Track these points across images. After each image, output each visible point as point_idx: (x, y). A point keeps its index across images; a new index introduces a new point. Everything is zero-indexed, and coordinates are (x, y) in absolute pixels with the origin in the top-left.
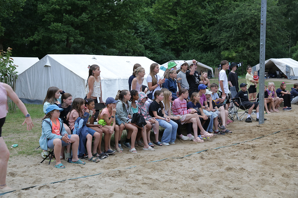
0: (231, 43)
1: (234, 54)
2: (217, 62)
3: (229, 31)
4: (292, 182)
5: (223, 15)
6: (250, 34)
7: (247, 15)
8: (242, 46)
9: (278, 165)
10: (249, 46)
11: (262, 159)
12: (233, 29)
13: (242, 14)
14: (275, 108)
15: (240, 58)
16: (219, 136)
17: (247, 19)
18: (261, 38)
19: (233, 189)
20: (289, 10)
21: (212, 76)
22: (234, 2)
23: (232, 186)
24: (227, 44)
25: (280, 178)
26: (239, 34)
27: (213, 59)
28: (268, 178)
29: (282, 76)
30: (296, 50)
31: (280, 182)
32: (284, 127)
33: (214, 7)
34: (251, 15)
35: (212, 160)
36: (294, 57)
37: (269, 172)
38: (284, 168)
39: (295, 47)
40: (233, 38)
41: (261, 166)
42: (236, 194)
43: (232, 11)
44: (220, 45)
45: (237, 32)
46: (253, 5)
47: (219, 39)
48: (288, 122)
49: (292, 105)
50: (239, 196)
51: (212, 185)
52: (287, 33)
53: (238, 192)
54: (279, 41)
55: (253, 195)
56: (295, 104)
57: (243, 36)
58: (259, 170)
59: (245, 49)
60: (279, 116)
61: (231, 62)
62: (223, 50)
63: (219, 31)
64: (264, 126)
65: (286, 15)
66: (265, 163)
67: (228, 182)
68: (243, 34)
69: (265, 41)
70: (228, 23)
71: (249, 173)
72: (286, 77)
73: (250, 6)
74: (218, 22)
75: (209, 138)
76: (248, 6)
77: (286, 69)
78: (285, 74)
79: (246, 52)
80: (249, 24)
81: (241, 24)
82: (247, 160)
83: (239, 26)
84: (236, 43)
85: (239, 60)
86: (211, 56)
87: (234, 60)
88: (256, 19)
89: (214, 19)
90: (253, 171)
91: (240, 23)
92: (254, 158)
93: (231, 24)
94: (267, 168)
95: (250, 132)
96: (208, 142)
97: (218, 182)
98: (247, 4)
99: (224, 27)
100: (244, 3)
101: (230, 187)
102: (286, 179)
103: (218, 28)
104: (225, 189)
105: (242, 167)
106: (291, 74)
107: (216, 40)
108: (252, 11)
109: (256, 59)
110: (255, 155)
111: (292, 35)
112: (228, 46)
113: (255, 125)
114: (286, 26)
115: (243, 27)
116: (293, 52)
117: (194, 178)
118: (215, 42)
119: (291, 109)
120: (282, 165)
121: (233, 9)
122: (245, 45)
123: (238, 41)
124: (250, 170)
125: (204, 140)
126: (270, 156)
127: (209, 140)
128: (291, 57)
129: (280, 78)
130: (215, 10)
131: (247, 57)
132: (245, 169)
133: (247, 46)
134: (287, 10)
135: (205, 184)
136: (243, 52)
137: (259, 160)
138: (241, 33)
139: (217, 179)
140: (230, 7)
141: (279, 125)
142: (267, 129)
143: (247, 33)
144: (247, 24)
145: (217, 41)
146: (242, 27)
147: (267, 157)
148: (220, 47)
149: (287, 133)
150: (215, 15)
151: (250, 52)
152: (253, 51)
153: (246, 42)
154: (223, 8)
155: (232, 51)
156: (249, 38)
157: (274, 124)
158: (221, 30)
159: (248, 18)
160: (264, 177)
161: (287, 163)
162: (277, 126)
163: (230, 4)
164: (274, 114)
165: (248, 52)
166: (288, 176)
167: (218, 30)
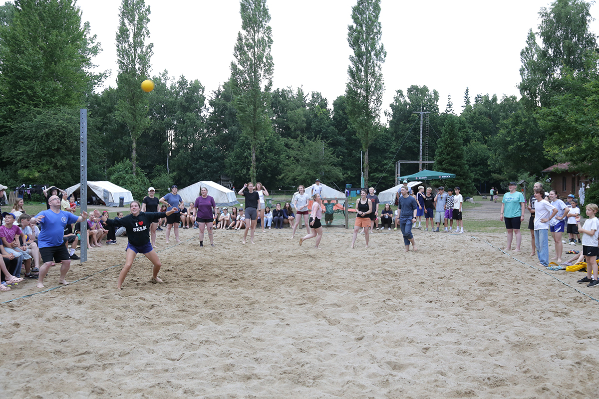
0: (31, 159)
1: (37, 175)
2: (12, 184)
3: (29, 144)
4: (127, 324)
5: (19, 123)
6: (58, 150)
7: (52, 125)
8: (47, 164)
9: (109, 308)
10: (56, 164)
11: (90, 303)
12: (34, 142)
13: (46, 124)
14: (98, 242)
15: (45, 179)
16: (30, 280)
17: (53, 131)
18: (82, 159)
19: (60, 341)
20: (104, 124)
21: (5, 203)
22: (35, 107)
23: (58, 338)
24: (26, 161)
25: (113, 321)
26: (43, 149)
27: (7, 179)
28: (100, 324)
29: (100, 202)
30: (115, 172)
31: (114, 326)
32: (110, 264)
33: (6, 111)
34: (58, 126)
35: (27, 311)
36: (113, 180)
37: (100, 317)
38: (117, 310)
39: (113, 168)
40: (34, 154)
41: (90, 311)
42: (65, 346)
43: (32, 119)
44: (16, 162)
45: (40, 146)
46: (60, 114)
47: (14, 154)
48: (115, 258)
49: (116, 238)
50: (68, 348)
51: (32, 341)
52: (103, 151)
53: (66, 344)
54: (94, 160)
55: (85, 344)
56: (120, 236)
57: (47, 151)
58: (88, 316)
59: (51, 168)
60: (103, 251)
61: (32, 183)
62: (21, 169)
63: (13, 143)
64: (88, 264)
65: (100, 129)
66: (94, 307)
67: (53, 334)
68: (49, 149)
69: (86, 163)
70: (27, 134)
71: (78, 321)
72: (104, 204)
73: (56, 114)
74: (13, 132)
75: (17, 284)
76: (53, 114)
77: (104, 194)
78: (103, 200)
79: (53, 172)
80: (55, 137)
81: (44, 136)
82: (73, 306)
83: (42, 139)
84: (39, 160)
85: (43, 182)
86: (3, 176)
87: (36, 181)
88: (65, 132)
89: (7, 127)
90: (81, 318)
91: (43, 134)
92: (80, 303)
93: (31, 135)
94: (97, 313)
95: (71, 272)
96: (16, 289)
97: (40, 337)
98: (52, 112)
99: (22, 138)
100: (47, 111)
101: (55, 339)
102: (120, 321)
103: (12, 139)
104: (50, 343)
105: (67, 315)
106: (109, 200)
107: (10, 154)
108: (60, 122)
109: (66, 181)
110: (80, 300)
111: (109, 153)
112: (27, 164)
113: (76, 264)
114: (101, 142)
115: (48, 141)
116: (110, 174)
117: (5, 336)
118: (9, 158)
119: (116, 242)
120: (113, 307)
121: (33, 117)
122: (51, 163)
123: (41, 157)
124: (77, 317)
125: (11, 288)
126: (99, 298)
127: (17, 287)
128: (109, 180)
129: (97, 205)
130: (7, 115)
131: (54, 178)
132: (71, 317)
133: (53, 164)
134: (102, 124)
135: (22, 340)
136: (49, 172)
137: (87, 305)
138: (45, 148)
139: (38, 333)
140: (29, 113)
141: (104, 261)
142: (91, 267)
143: (53, 148)
144: (53, 136)
145: (11, 156)
146: (46, 140)
147: (96, 300)
148: (16, 164)
149: (115, 270)
150: (8, 122)
151: (57, 172)
152: (62, 171)
153: (53, 160)
154: (19, 114)
155: (33, 170)
156: (56, 155)
157: (98, 261)
158: (17, 142)
159: (55, 129)
160: (96, 323)
161: (120, 304)
162: (103, 263)
163: (29, 110)
164: (97, 249)
165: (55, 172)
166: (121, 319)
167: (12, 141)
